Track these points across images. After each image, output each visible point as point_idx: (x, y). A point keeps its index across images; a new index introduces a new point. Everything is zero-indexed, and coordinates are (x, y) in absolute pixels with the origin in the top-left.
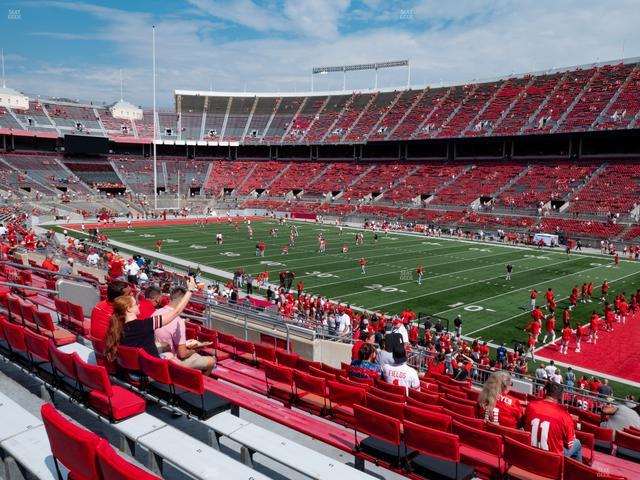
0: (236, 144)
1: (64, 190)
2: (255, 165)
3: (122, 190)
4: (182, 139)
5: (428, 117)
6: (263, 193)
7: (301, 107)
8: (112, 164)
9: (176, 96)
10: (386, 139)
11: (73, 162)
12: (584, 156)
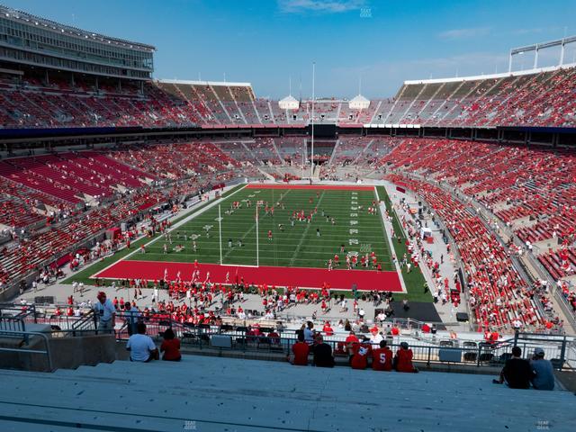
0: (418, 126)
2: (431, 142)
4: (386, 123)
8: (337, 141)
9: (404, 86)
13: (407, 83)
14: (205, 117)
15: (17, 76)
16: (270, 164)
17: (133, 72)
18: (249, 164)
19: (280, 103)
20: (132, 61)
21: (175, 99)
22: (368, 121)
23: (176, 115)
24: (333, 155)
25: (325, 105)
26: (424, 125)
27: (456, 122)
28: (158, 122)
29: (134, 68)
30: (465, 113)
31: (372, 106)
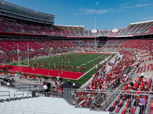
0: (132, 36)
4: (122, 36)
8: (107, 42)
11: (100, 42)
13: (131, 24)
14: (68, 34)
15: (15, 21)
16: (85, 47)
17: (49, 22)
18: (78, 47)
19: (91, 31)
20: (48, 19)
21: (61, 30)
22: (117, 35)
23: (60, 34)
24: (105, 45)
25: (105, 31)
26: (134, 35)
27: (144, 34)
28: (54, 35)
29: (49, 21)
30: (148, 31)
31: (119, 31)
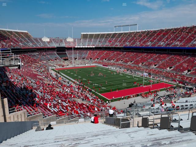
0: (94, 47)
1: (56, 60)
2: (98, 52)
3: (68, 59)
4: (82, 46)
5: (139, 40)
6: (99, 59)
7: (111, 36)
8: (66, 52)
10: (128, 46)
11: (58, 53)
12: (170, 52)
13: (82, 33)
19: (42, 39)
21: (4, 36)
22: (76, 45)
25: (58, 40)
26: (96, 46)
27: (106, 45)
31: (75, 41)
